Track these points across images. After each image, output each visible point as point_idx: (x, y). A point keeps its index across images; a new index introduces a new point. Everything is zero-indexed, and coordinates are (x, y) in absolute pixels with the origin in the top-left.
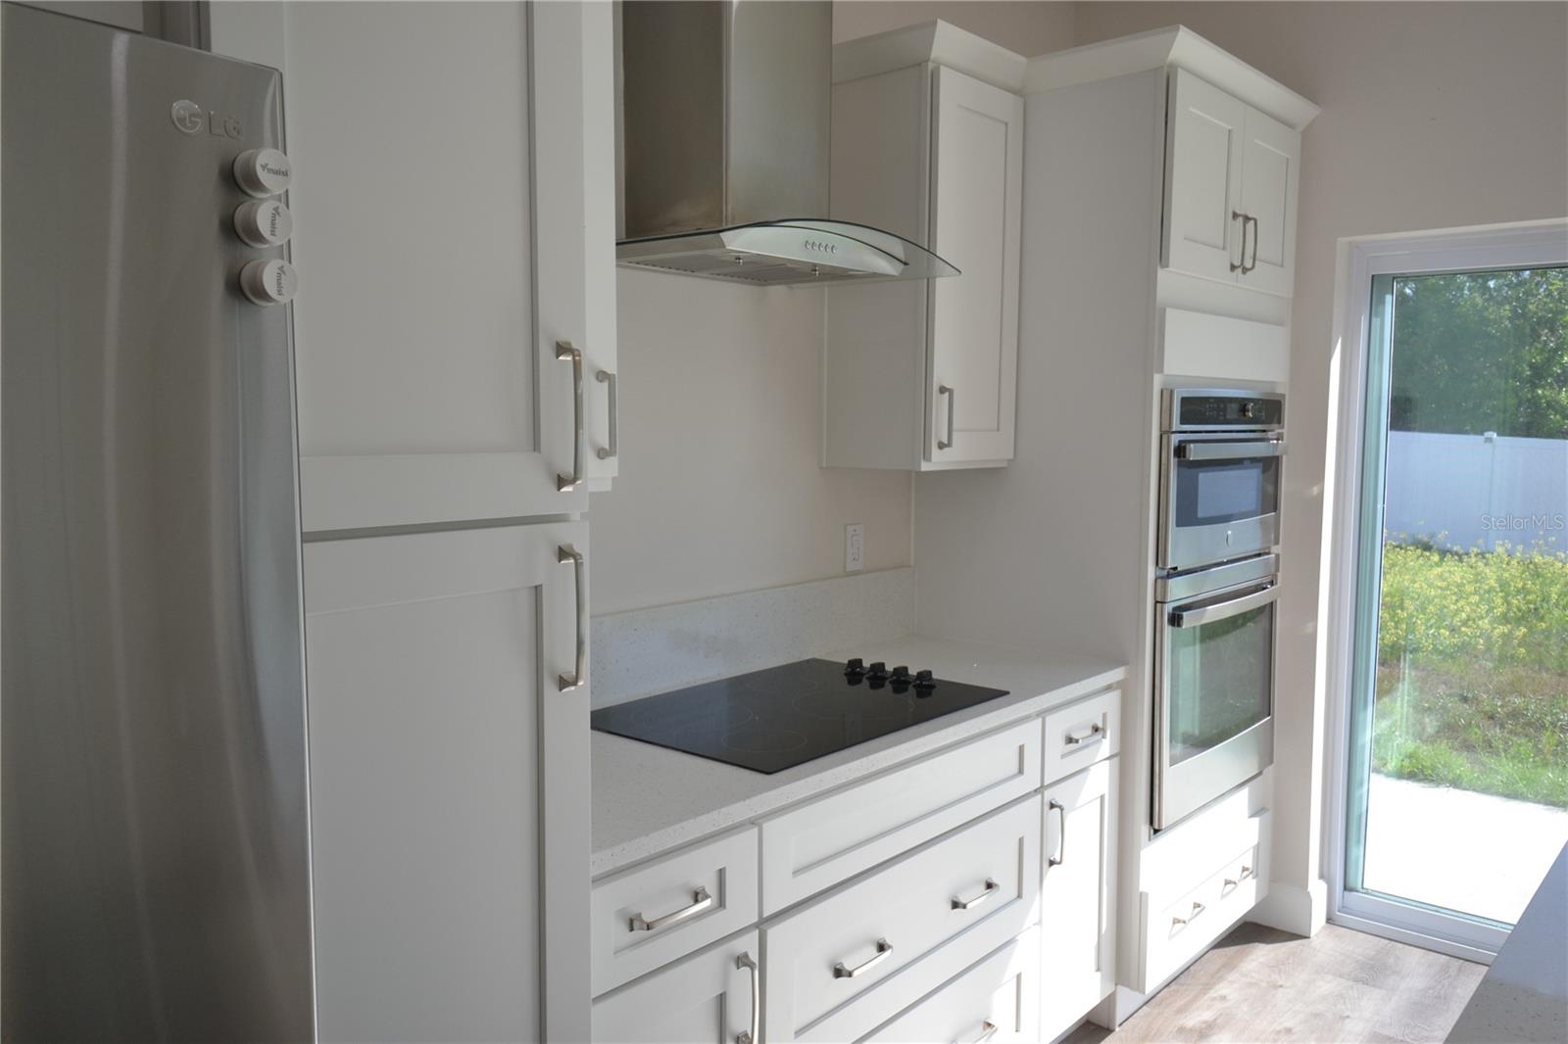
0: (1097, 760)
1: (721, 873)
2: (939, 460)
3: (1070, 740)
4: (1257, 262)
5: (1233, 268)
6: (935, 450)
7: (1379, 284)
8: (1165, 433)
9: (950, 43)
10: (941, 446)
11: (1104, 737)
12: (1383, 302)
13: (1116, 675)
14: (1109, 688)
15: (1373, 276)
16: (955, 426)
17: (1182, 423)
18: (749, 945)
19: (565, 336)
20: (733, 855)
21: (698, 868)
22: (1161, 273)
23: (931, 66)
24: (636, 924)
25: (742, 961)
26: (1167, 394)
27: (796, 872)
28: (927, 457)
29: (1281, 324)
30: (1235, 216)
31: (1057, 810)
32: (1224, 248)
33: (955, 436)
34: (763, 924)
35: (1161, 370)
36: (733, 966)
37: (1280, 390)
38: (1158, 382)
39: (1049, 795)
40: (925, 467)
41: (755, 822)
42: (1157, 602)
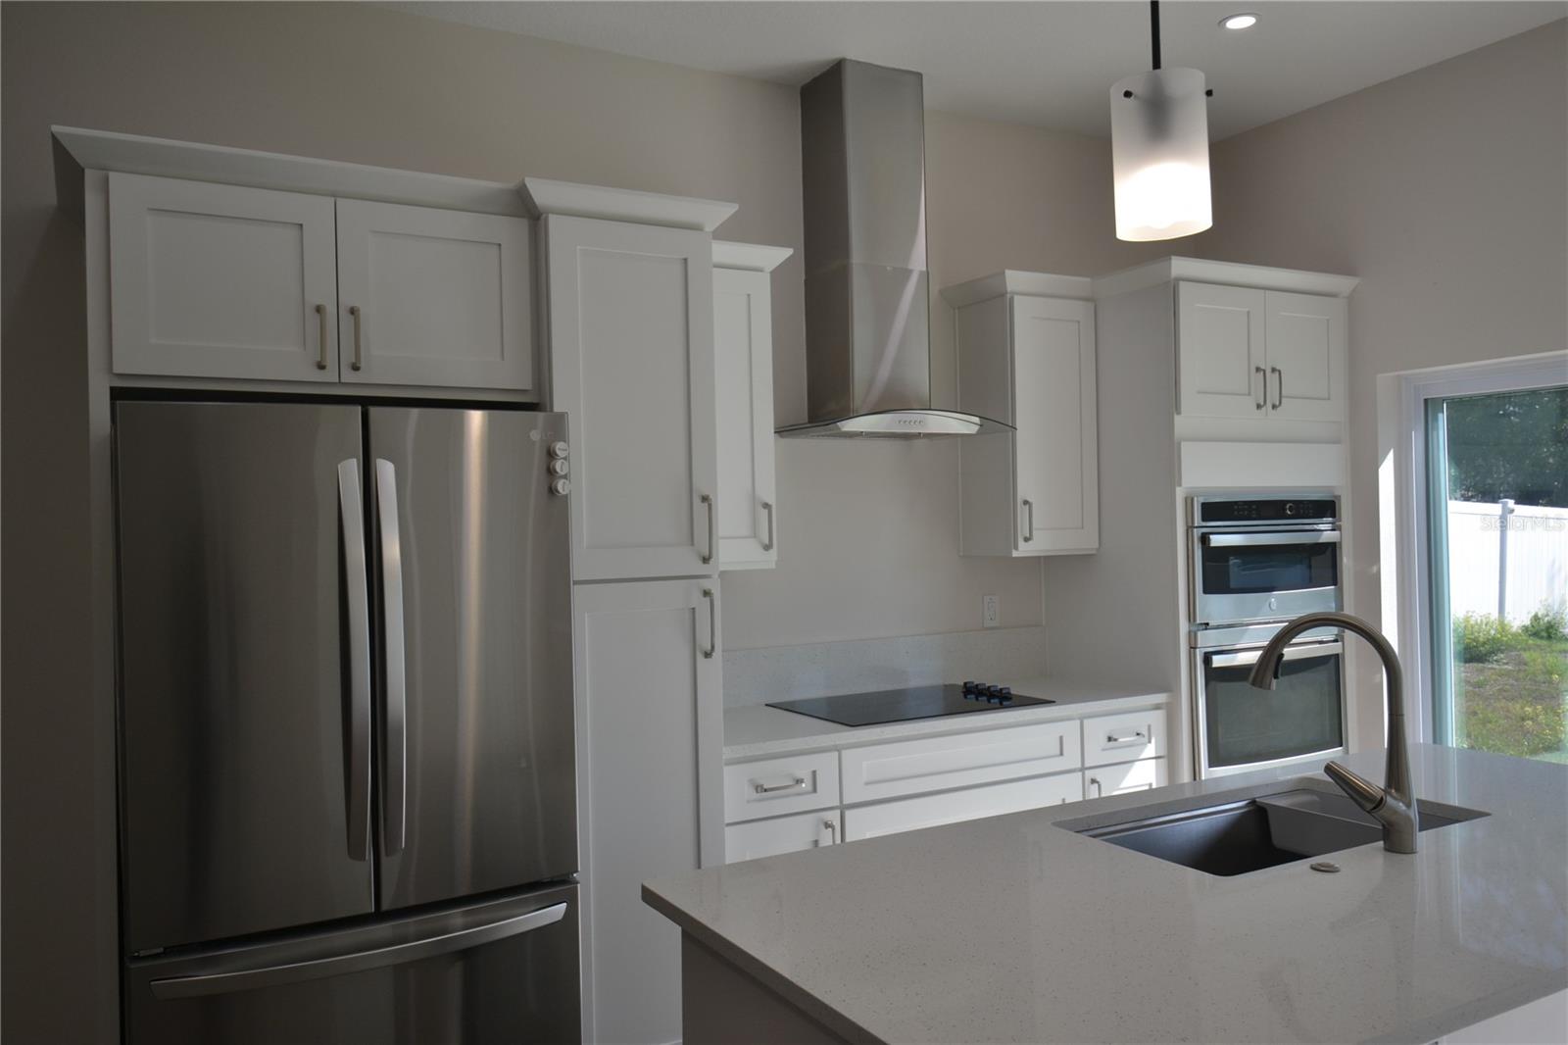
0: (1142, 757)
1: (814, 773)
2: (1024, 550)
3: (1110, 739)
4: (1283, 400)
5: (1259, 407)
6: (1021, 543)
7: (1430, 406)
8: (1190, 528)
9: (1016, 280)
10: (1026, 540)
11: (1150, 742)
12: (1436, 419)
13: (1160, 698)
14: (1157, 707)
15: (1426, 401)
16: (1034, 525)
17: (1204, 520)
18: (834, 817)
19: (706, 492)
20: (825, 764)
21: (801, 767)
22: (1177, 418)
23: (1008, 296)
24: (759, 789)
25: (827, 825)
26: (1189, 501)
27: (867, 784)
28: (1016, 548)
29: (1337, 442)
30: (1258, 369)
31: (1096, 785)
32: (1249, 394)
33: (1034, 532)
34: (843, 808)
35: (1180, 485)
36: (823, 827)
37: (1337, 493)
38: (1180, 494)
39: (1089, 774)
40: (1015, 554)
41: (838, 749)
42: (1191, 648)
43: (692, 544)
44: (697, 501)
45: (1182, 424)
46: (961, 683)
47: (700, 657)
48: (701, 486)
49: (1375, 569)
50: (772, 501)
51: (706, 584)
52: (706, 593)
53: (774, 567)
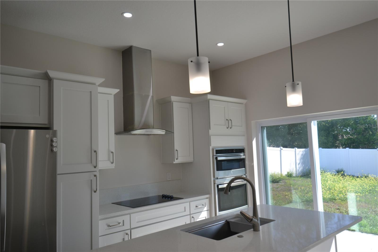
0: (204, 211)
1: (123, 221)
2: (176, 162)
3: (196, 207)
4: (232, 126)
5: (227, 128)
7: (262, 128)
8: (213, 156)
9: (173, 98)
10: (177, 159)
11: (205, 207)
12: (264, 131)
13: (208, 196)
14: (207, 198)
15: (262, 127)
16: (178, 156)
17: (216, 154)
18: (128, 232)
19: (95, 150)
20: (126, 218)
21: (120, 219)
22: (210, 131)
23: (172, 102)
24: (109, 226)
25: (127, 234)
26: (213, 150)
27: (137, 222)
28: (174, 161)
29: (244, 136)
30: (227, 120)
31: (193, 218)
32: (225, 125)
33: (179, 157)
34: (131, 229)
35: (211, 146)
36: (126, 235)
37: (244, 147)
38: (211, 148)
39: (192, 216)
40: (174, 163)
41: (130, 214)
42: (214, 184)
43: (91, 163)
44: (93, 152)
45: (211, 132)
46: (162, 195)
47: (93, 193)
48: (94, 148)
49: (253, 164)
50: (114, 151)
51: (95, 173)
52: (95, 176)
53: (114, 168)
